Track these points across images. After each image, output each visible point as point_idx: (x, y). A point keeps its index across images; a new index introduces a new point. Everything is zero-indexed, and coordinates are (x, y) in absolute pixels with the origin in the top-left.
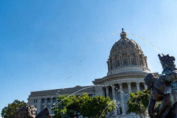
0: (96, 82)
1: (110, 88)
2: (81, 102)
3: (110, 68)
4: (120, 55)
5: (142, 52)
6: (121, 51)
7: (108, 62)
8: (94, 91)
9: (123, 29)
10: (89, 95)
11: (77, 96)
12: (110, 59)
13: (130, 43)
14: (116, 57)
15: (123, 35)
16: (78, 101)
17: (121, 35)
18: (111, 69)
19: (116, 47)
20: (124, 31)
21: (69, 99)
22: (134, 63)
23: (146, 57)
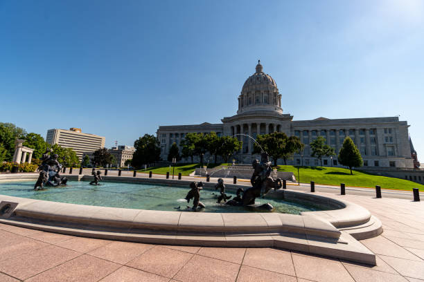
0: (226, 120)
1: (239, 127)
2: (209, 140)
3: (241, 105)
4: (253, 92)
5: (277, 90)
6: (254, 87)
7: (239, 99)
8: (222, 129)
9: (259, 61)
10: (217, 133)
11: (205, 134)
12: (242, 96)
13: (265, 78)
14: (248, 93)
15: (259, 68)
16: (206, 139)
17: (257, 69)
18: (242, 106)
19: (250, 83)
20: (261, 63)
21: (198, 137)
22: (267, 102)
23: (280, 95)
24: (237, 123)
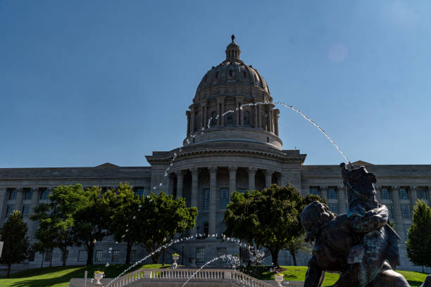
0: (158, 159)
1: (187, 175)
2: (112, 204)
3: (193, 127)
4: (220, 100)
5: (271, 99)
6: (222, 91)
7: (188, 113)
8: (149, 180)
9: (233, 37)
10: (135, 189)
11: (104, 189)
12: (195, 108)
13: (246, 73)
14: (209, 102)
15: (232, 51)
16: (105, 202)
17: (228, 52)
18: (196, 130)
19: (212, 80)
20: (236, 43)
21: (84, 197)
22: (250, 121)
23: (277, 111)
24: (184, 165)
